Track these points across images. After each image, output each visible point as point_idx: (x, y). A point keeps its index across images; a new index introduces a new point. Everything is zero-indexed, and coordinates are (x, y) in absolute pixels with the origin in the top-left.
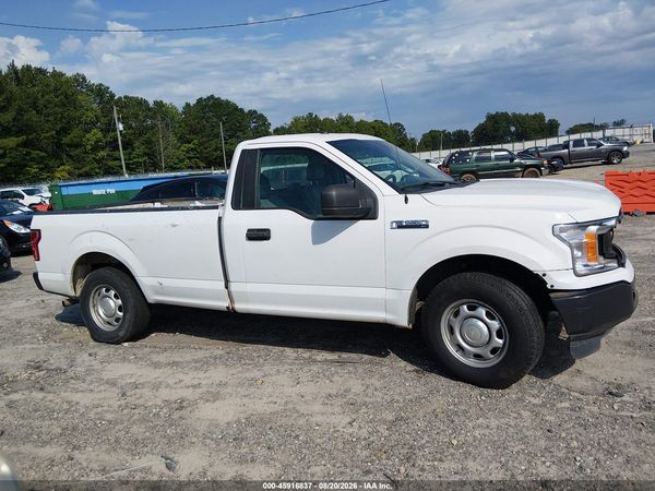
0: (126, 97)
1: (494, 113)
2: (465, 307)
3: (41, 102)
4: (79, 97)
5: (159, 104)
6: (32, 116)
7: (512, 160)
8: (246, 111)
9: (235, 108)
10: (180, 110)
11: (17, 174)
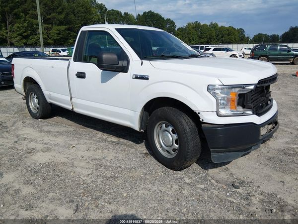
0: (112, 10)
1: (294, 27)
2: (164, 125)
3: (76, 11)
4: (92, 9)
5: (126, 14)
6: (72, 16)
7: (289, 51)
8: (165, 19)
9: (161, 17)
10: (135, 17)
11: (65, 42)
